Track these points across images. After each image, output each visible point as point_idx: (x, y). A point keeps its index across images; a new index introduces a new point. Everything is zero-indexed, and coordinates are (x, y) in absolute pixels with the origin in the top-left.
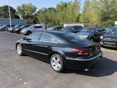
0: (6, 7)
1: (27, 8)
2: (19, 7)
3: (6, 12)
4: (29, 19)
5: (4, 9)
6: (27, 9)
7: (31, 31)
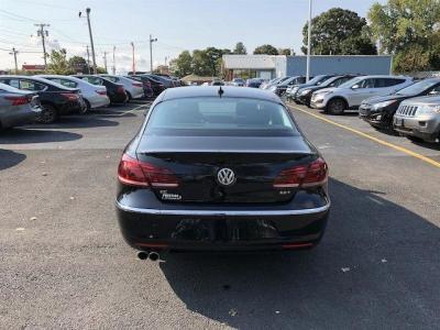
0: (332, 16)
1: (411, 8)
2: (377, 7)
3: (330, 33)
4: (413, 52)
5: (326, 23)
6: (408, 11)
7: (346, 97)
